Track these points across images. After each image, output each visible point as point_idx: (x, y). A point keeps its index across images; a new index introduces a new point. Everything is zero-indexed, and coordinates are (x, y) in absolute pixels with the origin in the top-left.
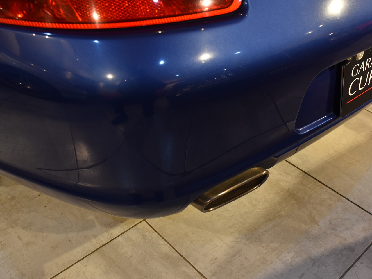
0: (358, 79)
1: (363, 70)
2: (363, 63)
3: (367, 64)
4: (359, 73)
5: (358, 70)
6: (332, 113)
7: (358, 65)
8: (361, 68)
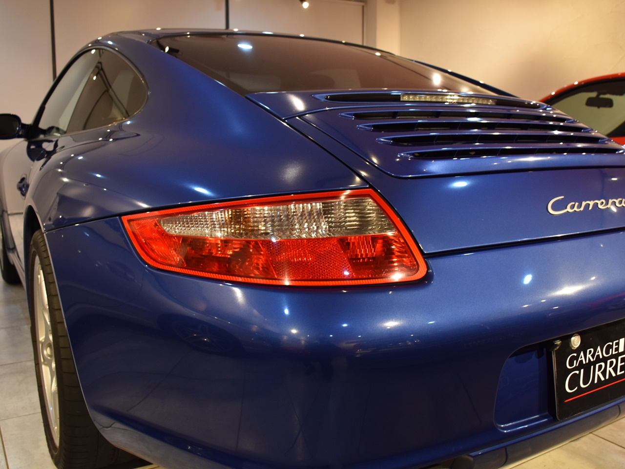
0: (577, 372)
1: (584, 363)
2: (582, 354)
3: (589, 356)
4: (577, 365)
5: (575, 361)
6: (547, 413)
7: (575, 355)
8: (580, 359)
